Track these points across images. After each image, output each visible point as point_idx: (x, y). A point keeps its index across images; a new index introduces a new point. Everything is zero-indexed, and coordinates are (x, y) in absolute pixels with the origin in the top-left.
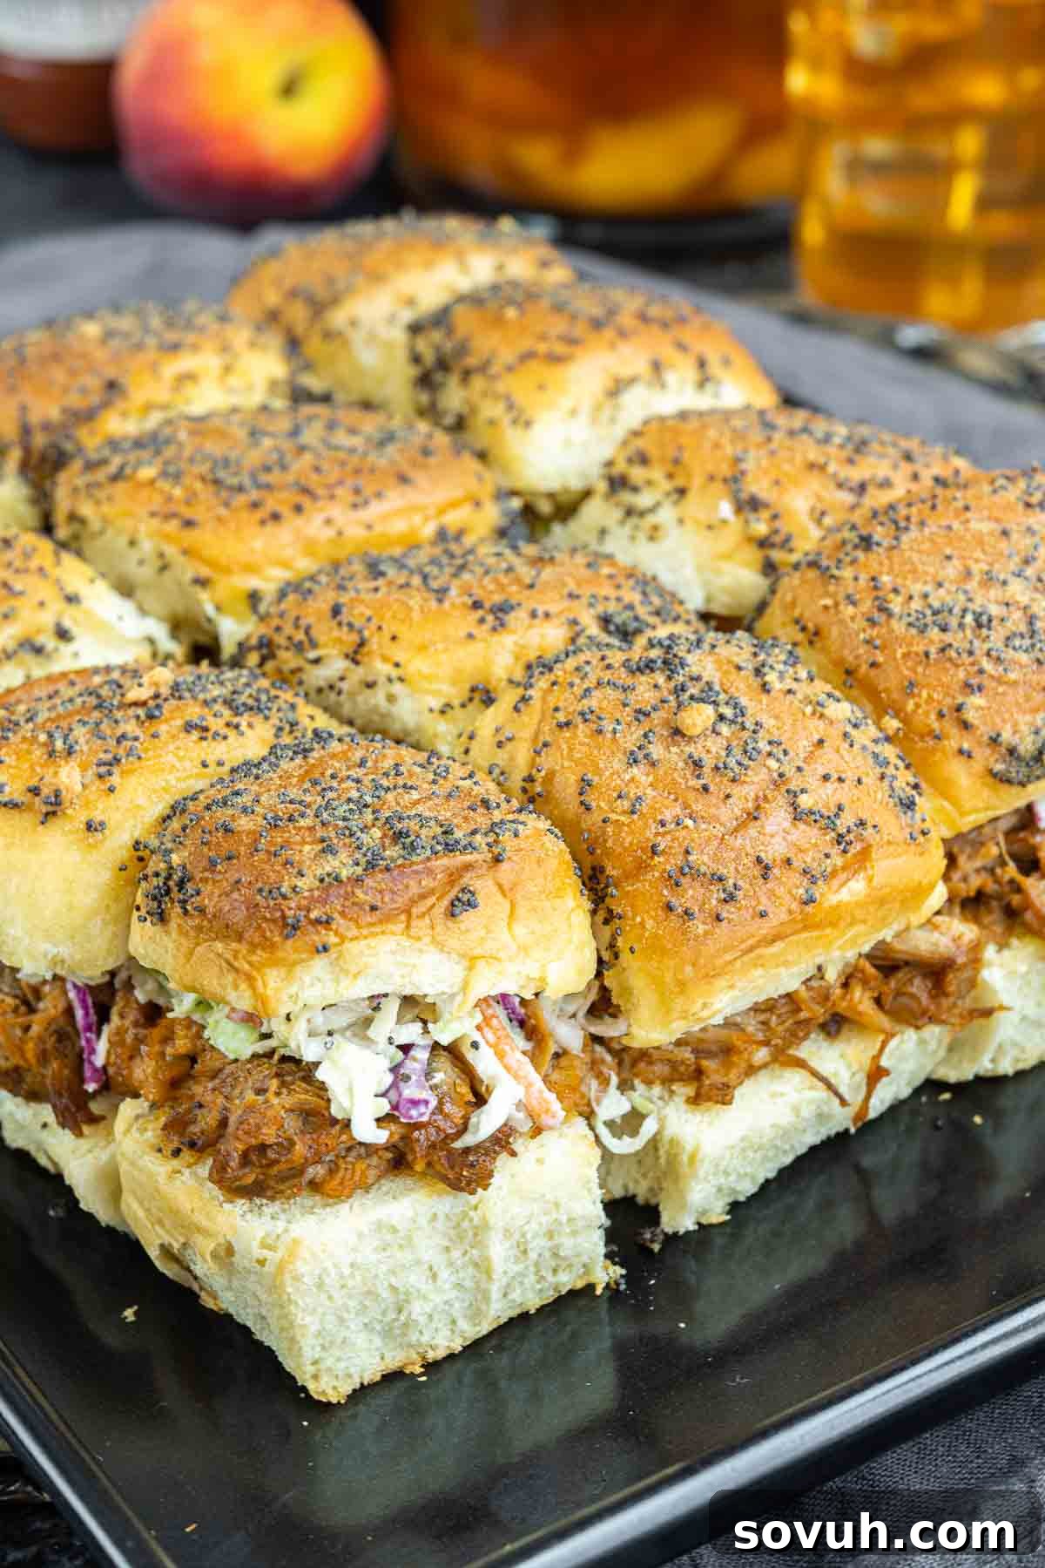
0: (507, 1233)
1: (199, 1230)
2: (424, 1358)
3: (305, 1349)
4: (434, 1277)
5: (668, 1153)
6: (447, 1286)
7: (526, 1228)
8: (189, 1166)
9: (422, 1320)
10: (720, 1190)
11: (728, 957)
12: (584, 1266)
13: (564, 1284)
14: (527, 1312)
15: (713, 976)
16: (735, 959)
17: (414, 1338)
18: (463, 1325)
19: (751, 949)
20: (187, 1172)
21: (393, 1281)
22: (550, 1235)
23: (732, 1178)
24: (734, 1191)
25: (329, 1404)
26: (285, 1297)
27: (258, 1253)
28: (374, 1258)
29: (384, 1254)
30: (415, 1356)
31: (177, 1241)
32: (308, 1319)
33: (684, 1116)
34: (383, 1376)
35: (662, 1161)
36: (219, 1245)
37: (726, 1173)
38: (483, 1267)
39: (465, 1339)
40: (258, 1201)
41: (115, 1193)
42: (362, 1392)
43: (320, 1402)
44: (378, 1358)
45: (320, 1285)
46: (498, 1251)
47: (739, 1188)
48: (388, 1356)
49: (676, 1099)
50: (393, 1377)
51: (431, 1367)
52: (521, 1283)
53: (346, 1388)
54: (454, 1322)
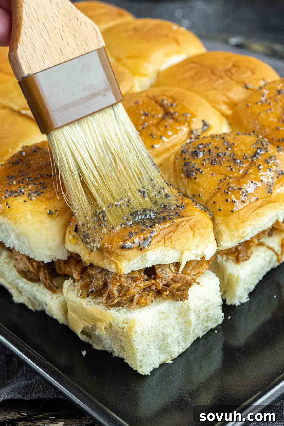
0: (195, 311)
1: (99, 320)
2: (172, 357)
3: (138, 357)
4: (174, 328)
5: (228, 279)
6: (177, 331)
7: (200, 308)
8: (92, 299)
9: (171, 343)
10: (245, 289)
11: (248, 214)
12: (216, 319)
13: (209, 326)
14: (199, 337)
15: (245, 221)
16: (250, 215)
17: (168, 349)
18: (182, 344)
19: (254, 211)
20: (92, 301)
21: (163, 331)
22: (206, 310)
23: (249, 284)
24: (249, 289)
25: (145, 375)
26: (132, 339)
27: (122, 325)
28: (158, 323)
29: (160, 322)
30: (169, 357)
31: (91, 324)
32: (139, 346)
33: (233, 266)
34: (160, 365)
35: (226, 281)
36: (107, 324)
37: (247, 284)
38: (188, 323)
39: (183, 349)
40: (118, 308)
41: (66, 312)
42: (154, 371)
43: (142, 375)
44: (158, 359)
45: (142, 335)
46: (192, 317)
47: (250, 288)
48: (161, 357)
49: (230, 261)
50: (163, 365)
51: (174, 360)
52: (198, 327)
53: (150, 369)
54: (179, 343)
